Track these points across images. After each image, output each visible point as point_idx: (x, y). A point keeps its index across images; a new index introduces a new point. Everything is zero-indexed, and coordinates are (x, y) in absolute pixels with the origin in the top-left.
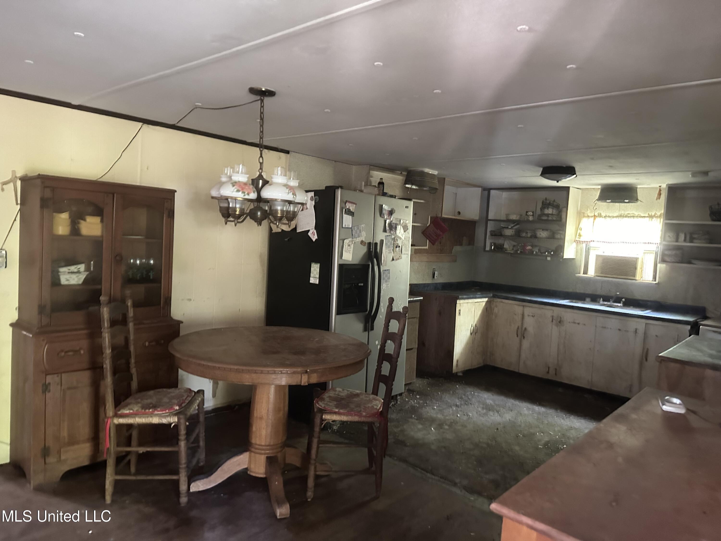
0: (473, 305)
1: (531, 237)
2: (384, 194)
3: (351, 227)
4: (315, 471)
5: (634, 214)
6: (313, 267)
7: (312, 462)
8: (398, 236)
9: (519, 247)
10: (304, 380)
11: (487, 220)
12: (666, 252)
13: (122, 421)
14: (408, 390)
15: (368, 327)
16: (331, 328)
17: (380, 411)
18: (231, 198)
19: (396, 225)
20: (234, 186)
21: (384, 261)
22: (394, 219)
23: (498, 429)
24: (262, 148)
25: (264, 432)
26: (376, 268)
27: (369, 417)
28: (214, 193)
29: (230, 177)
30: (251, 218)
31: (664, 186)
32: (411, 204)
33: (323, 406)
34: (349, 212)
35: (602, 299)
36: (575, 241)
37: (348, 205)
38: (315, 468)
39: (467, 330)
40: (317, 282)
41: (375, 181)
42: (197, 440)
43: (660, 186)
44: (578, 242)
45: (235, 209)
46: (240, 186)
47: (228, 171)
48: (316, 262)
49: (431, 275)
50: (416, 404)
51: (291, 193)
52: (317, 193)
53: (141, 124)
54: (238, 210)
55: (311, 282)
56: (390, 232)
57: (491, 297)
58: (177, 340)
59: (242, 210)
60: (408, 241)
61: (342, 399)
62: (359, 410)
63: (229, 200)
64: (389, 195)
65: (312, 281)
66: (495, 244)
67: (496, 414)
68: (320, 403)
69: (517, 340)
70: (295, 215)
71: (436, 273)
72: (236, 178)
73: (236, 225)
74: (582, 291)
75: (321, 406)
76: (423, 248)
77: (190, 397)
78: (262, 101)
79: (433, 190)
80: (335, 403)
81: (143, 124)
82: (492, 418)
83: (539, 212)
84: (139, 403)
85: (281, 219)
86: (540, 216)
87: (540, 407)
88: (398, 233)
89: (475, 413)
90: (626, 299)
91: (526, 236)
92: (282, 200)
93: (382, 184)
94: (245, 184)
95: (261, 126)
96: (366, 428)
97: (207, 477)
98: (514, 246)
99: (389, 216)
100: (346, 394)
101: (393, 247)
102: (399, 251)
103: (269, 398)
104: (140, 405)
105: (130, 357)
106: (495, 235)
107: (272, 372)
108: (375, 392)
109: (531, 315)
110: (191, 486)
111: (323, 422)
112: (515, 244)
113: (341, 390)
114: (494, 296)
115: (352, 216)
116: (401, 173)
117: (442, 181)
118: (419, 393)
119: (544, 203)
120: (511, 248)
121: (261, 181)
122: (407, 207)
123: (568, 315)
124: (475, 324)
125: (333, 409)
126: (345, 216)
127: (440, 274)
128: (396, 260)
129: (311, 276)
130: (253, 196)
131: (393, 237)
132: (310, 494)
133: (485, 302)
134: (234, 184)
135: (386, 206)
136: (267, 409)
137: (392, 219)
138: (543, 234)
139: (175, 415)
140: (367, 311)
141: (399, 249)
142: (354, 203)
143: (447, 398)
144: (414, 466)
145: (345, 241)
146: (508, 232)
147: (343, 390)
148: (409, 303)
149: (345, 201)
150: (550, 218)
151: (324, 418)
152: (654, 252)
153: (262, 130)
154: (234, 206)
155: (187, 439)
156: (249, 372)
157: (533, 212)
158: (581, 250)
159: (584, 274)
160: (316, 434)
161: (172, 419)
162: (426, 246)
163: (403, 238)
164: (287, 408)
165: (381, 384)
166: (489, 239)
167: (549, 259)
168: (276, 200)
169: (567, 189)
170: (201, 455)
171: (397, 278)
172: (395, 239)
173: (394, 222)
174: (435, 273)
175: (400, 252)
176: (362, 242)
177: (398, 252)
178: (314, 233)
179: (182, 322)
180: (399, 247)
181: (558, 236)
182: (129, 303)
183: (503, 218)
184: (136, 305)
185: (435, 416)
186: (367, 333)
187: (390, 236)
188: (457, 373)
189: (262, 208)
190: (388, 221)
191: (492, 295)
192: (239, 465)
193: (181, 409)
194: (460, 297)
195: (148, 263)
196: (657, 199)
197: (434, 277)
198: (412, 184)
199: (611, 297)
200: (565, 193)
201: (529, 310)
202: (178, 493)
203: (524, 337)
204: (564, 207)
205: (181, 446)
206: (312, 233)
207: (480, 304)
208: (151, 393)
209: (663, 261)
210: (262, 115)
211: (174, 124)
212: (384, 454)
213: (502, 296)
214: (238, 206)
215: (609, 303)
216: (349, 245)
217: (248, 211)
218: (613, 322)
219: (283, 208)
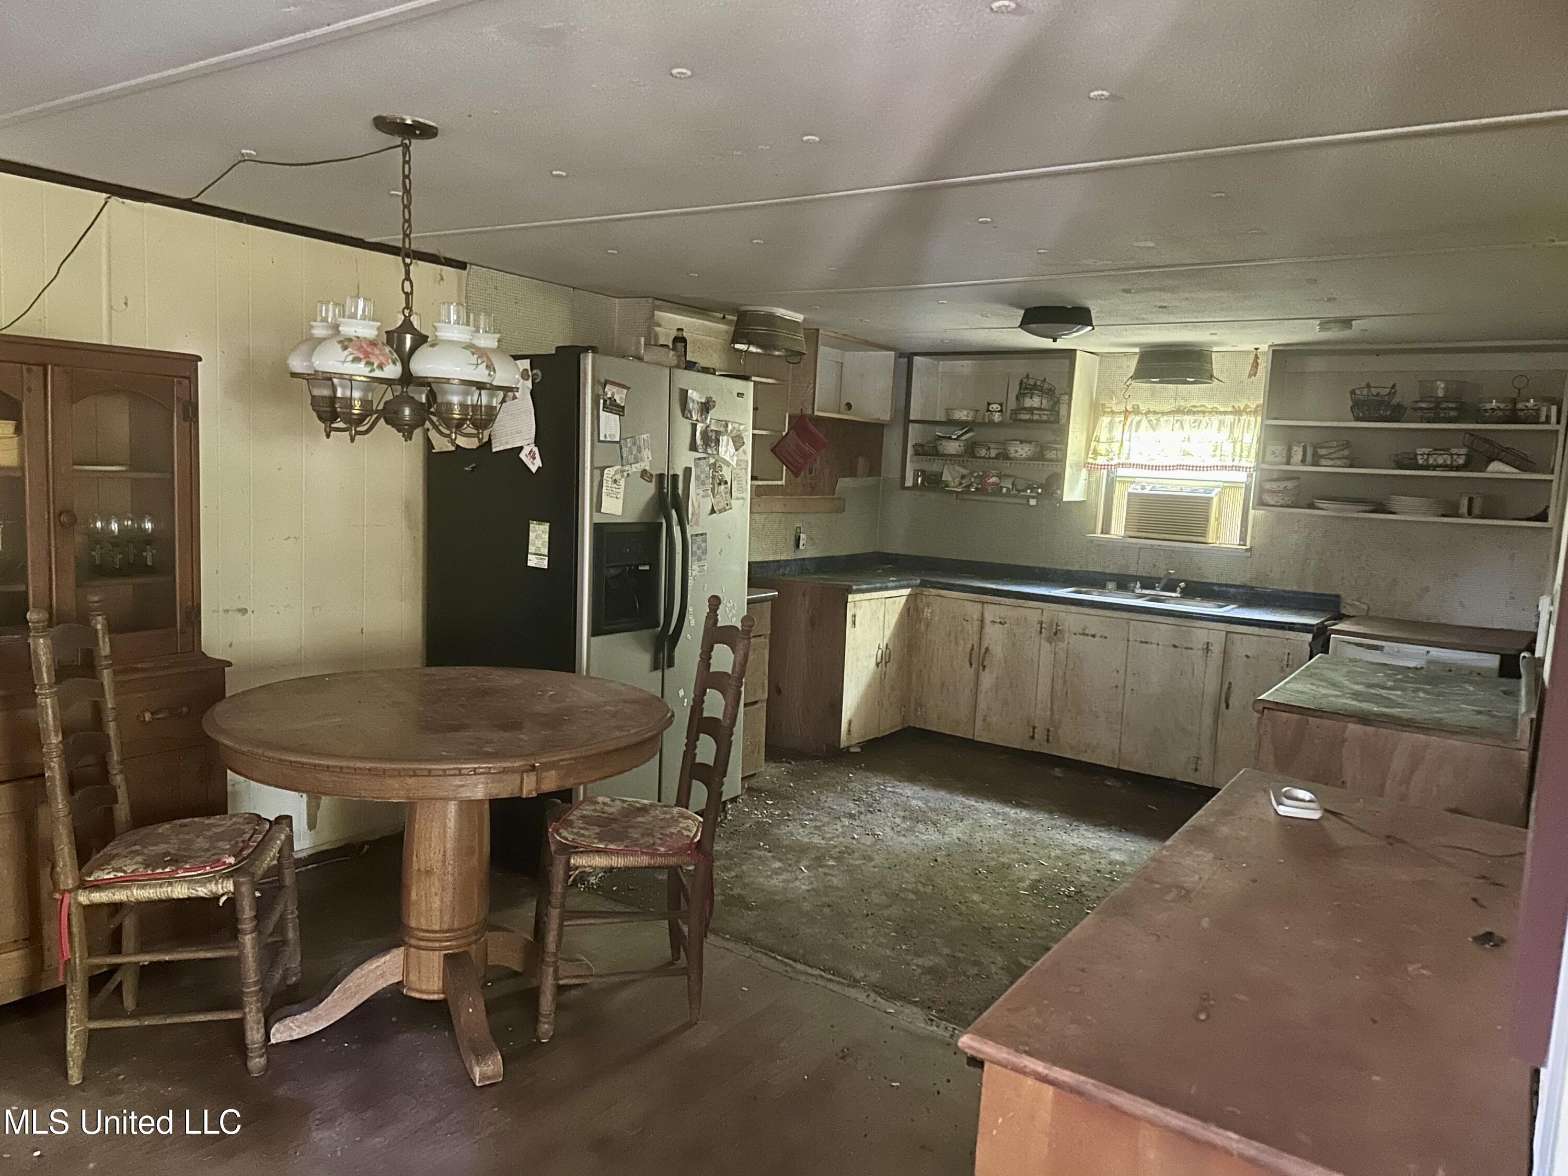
0: (882, 604)
1: (997, 457)
2: (690, 366)
3: (617, 439)
4: (556, 978)
5: (1204, 406)
6: (535, 531)
7: (550, 959)
8: (723, 459)
9: (973, 480)
10: (529, 787)
11: (907, 421)
12: (1268, 486)
13: (99, 897)
14: (748, 788)
15: (661, 660)
16: (581, 669)
17: (696, 840)
18: (341, 376)
19: (718, 433)
20: (345, 348)
21: (693, 515)
22: (713, 421)
23: (936, 860)
24: (409, 257)
25: (436, 903)
26: (677, 530)
27: (672, 855)
28: (297, 364)
29: (336, 327)
30: (387, 422)
31: (1264, 348)
32: (748, 388)
33: (570, 837)
34: (613, 407)
35: (1139, 585)
36: (1086, 465)
37: (610, 390)
38: (556, 972)
39: (870, 656)
40: (545, 564)
41: (666, 335)
42: (280, 927)
43: (1256, 349)
44: (1092, 468)
45: (348, 402)
46: (360, 348)
47: (330, 313)
48: (541, 520)
49: (792, 543)
50: (766, 817)
51: (484, 364)
52: (536, 360)
53: (105, 195)
54: (357, 404)
55: (530, 564)
56: (705, 452)
57: (918, 586)
58: (219, 707)
59: (366, 404)
60: (744, 471)
61: (612, 820)
62: (652, 842)
63: (335, 380)
64: (700, 368)
65: (532, 561)
66: (923, 472)
67: (932, 829)
68: (565, 833)
69: (969, 672)
70: (493, 415)
71: (803, 536)
72: (350, 329)
73: (352, 440)
74: (1099, 569)
75: (567, 839)
76: (774, 483)
77: (260, 833)
78: (406, 148)
79: (795, 356)
80: (597, 830)
81: (109, 197)
82: (924, 837)
83: (1012, 404)
84: (137, 853)
85: (459, 425)
86: (1015, 412)
87: (1018, 811)
88: (723, 453)
89: (888, 830)
90: (1188, 583)
91: (987, 456)
92: (461, 380)
93: (682, 342)
94: (373, 343)
95: (405, 207)
96: (663, 876)
97: (309, 1009)
98: (963, 477)
99: (701, 415)
100: (619, 807)
101: (713, 484)
102: (726, 493)
103: (445, 826)
104: (139, 859)
105: (109, 749)
106: (925, 454)
107: (452, 772)
108: (683, 800)
109: (999, 620)
110: (273, 1031)
111: (571, 873)
112: (965, 472)
113: (607, 800)
114: (924, 584)
115: (620, 415)
116: (724, 317)
117: (813, 335)
118: (772, 794)
119: (1024, 385)
120: (957, 480)
121: (408, 337)
122: (740, 395)
123: (1071, 619)
124: (885, 645)
125: (593, 843)
126: (603, 414)
127: (810, 538)
128: (720, 512)
129: (530, 551)
130: (393, 371)
131: (712, 461)
132: (545, 1027)
133: (906, 597)
134: (346, 343)
135: (695, 393)
136: (442, 851)
137: (708, 421)
138: (1022, 451)
139: (228, 876)
140: (659, 626)
141: (726, 488)
142: (624, 387)
143: (829, 800)
144: (769, 950)
145: (606, 471)
146: (952, 447)
147: (613, 800)
148: (750, 605)
149: (603, 381)
150: (1036, 417)
151: (574, 864)
152: (1244, 485)
153: (407, 217)
154: (348, 394)
155: (257, 929)
156: (399, 774)
157: (1001, 405)
158: (1098, 482)
159: (1102, 533)
160: (555, 900)
161: (220, 886)
162: (782, 480)
163: (734, 464)
164: (487, 849)
165: (695, 782)
166: (911, 461)
167: (1033, 502)
168: (448, 381)
169: (1070, 354)
170: (293, 960)
171: (721, 550)
172: (717, 465)
173: (713, 428)
174: (800, 537)
175: (728, 495)
176: (644, 473)
177: (723, 494)
178: (534, 454)
179: (229, 664)
180: (726, 483)
181: (1051, 455)
182: (99, 624)
183: (940, 416)
184: (112, 629)
185: (806, 840)
186: (659, 673)
187: (705, 458)
188: (848, 747)
189: (412, 398)
190: (700, 427)
191: (919, 581)
192: (382, 975)
193: (239, 862)
194: (854, 587)
195: (140, 527)
196: (1250, 376)
197: (798, 546)
198: (749, 343)
199: (1159, 580)
200: (1067, 362)
201: (994, 611)
202: (241, 1048)
203: (984, 667)
204: (1066, 394)
205: (244, 945)
206: (530, 453)
207: (895, 602)
208: (164, 828)
209: (1261, 503)
210: (407, 181)
211: (190, 199)
212: (705, 928)
213: (939, 583)
214: (357, 394)
215: (1153, 592)
216: (615, 481)
217: (381, 407)
218: (1163, 630)
219: (466, 400)
